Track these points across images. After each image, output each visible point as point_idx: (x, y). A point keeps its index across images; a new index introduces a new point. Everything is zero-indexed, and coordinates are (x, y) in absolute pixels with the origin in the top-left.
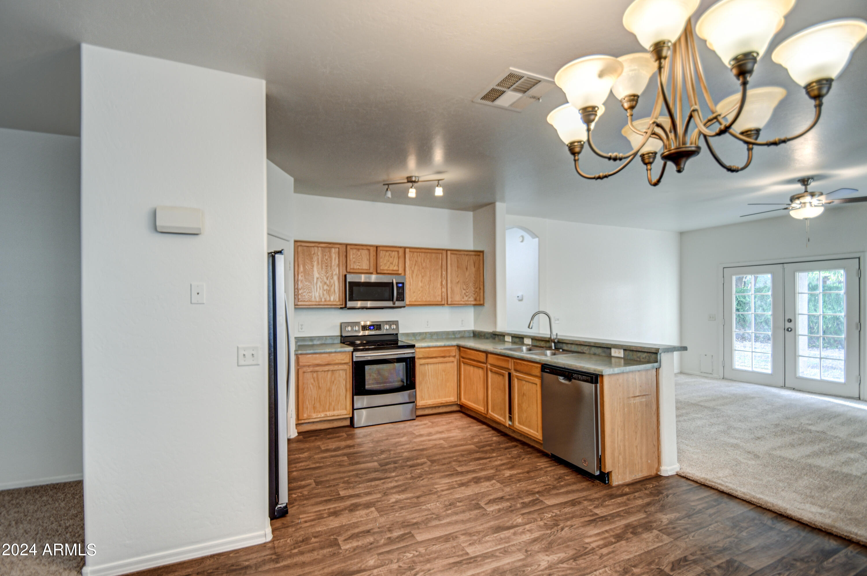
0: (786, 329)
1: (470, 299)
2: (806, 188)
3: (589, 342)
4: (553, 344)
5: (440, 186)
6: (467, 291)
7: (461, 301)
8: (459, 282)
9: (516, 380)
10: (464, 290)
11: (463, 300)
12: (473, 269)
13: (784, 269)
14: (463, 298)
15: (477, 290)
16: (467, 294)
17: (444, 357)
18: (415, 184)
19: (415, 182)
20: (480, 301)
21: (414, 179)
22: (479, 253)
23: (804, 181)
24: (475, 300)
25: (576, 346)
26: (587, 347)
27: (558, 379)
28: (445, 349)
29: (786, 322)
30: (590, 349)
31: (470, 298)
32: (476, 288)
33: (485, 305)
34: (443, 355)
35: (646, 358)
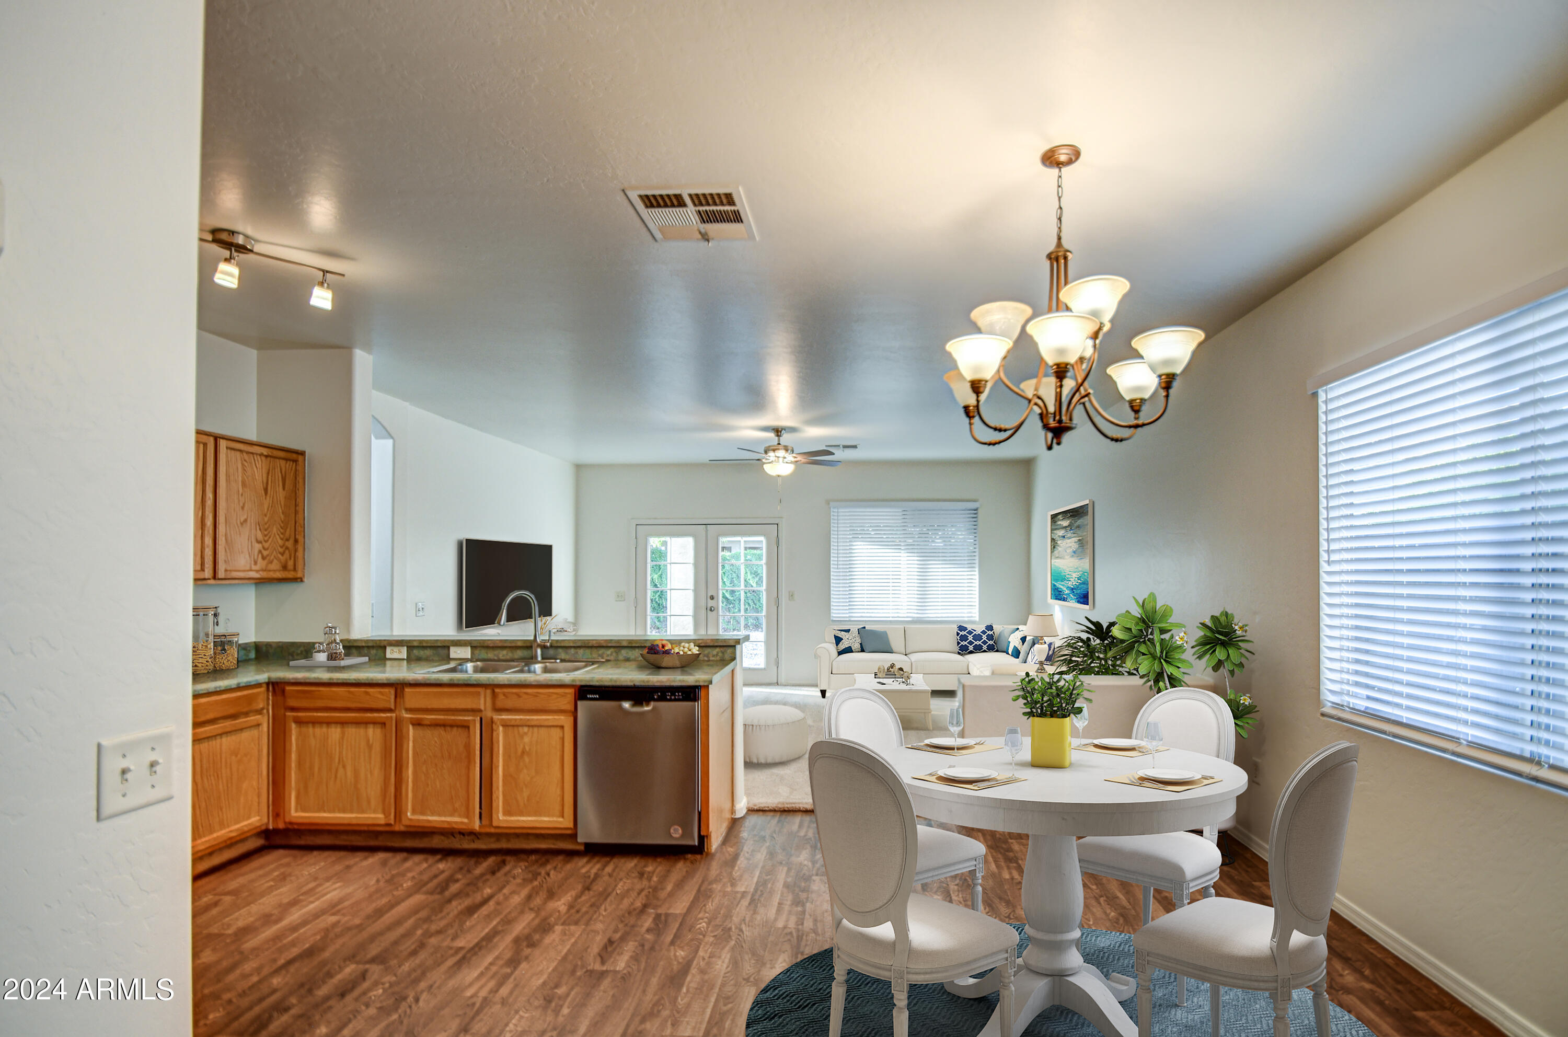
0: (709, 609)
1: (272, 567)
2: (779, 440)
3: (618, 641)
4: (539, 651)
5: (328, 287)
6: (266, 545)
7: (251, 570)
8: (246, 521)
9: (501, 728)
10: (259, 542)
11: (254, 567)
12: (281, 494)
13: (707, 531)
14: (256, 563)
15: (290, 544)
16: (265, 553)
17: (234, 716)
18: (242, 256)
19: (242, 249)
20: (295, 569)
21: (240, 240)
22: (294, 456)
23: (778, 431)
24: (285, 568)
25: (588, 651)
26: (612, 650)
27: (621, 707)
28: (239, 694)
29: (709, 599)
30: (617, 653)
31: (271, 562)
32: (287, 540)
33: (305, 580)
34: (232, 711)
35: (717, 655)
